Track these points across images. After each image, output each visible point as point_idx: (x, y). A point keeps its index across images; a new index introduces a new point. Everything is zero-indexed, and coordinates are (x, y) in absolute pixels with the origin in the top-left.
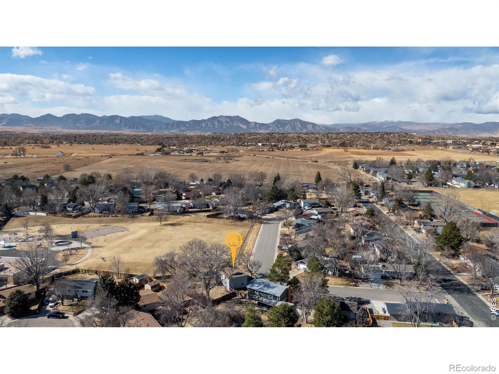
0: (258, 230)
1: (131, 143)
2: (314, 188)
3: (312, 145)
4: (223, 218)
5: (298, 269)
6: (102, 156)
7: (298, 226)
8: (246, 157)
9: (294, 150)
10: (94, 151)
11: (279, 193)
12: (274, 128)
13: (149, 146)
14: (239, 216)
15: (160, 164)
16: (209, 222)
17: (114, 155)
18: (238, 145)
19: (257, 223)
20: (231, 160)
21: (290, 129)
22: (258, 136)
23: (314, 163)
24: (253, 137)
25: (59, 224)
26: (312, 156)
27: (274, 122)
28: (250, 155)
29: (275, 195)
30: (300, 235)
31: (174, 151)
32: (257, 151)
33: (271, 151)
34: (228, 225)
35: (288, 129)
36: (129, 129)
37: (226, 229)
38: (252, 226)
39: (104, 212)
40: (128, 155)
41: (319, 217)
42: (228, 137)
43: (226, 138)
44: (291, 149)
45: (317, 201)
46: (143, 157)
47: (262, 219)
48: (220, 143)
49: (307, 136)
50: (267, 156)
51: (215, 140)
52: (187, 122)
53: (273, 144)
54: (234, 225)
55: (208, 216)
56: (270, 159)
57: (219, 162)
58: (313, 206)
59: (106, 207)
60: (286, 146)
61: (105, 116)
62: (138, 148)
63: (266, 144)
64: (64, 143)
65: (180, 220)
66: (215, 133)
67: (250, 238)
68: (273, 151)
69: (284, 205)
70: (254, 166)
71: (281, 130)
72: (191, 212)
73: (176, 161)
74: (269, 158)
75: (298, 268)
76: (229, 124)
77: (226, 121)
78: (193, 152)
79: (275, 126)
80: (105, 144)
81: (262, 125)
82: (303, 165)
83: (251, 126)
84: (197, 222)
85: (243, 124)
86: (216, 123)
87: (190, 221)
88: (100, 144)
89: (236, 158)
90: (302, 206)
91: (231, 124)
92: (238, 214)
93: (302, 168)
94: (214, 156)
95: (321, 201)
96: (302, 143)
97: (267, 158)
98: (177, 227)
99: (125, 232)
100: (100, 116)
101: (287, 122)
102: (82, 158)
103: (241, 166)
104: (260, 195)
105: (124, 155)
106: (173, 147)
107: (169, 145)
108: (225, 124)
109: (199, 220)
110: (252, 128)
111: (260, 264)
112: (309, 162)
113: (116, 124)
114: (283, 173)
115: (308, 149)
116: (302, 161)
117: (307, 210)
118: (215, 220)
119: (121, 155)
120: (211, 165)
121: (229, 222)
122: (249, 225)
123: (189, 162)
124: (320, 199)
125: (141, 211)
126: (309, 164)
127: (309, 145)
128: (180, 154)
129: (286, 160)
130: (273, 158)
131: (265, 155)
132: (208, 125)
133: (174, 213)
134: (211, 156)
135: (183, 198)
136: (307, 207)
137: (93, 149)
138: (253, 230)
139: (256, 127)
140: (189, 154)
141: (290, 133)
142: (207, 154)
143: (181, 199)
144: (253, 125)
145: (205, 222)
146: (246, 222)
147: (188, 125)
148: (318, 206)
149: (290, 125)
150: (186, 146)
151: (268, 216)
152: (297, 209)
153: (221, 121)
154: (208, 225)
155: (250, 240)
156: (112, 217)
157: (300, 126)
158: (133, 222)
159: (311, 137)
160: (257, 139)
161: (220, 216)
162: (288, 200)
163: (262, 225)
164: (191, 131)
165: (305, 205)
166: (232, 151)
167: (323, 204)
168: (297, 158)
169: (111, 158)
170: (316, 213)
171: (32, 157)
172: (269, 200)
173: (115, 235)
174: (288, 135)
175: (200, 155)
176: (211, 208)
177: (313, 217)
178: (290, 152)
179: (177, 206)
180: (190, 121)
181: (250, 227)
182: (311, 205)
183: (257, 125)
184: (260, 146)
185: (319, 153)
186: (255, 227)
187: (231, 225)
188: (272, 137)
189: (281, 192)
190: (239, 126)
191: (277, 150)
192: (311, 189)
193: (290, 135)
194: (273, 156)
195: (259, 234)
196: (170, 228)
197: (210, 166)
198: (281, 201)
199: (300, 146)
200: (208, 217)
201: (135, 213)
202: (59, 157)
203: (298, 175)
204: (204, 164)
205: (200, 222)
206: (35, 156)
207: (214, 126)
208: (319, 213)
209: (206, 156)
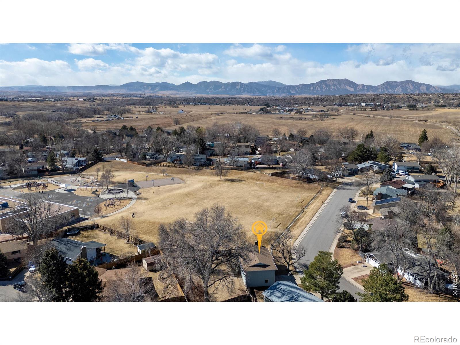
0: (326, 197)
1: (242, 104)
2: (417, 150)
3: (423, 105)
4: (289, 178)
5: (364, 266)
6: (212, 114)
7: (381, 197)
8: (345, 115)
9: (402, 110)
10: (210, 110)
11: (366, 152)
12: (382, 90)
13: (257, 106)
14: (309, 177)
15: (256, 121)
16: (272, 182)
17: (222, 113)
18: (341, 105)
19: (329, 188)
20: (328, 118)
21: (401, 91)
22: (364, 97)
23: (422, 123)
24: (358, 98)
25: (131, 171)
26: (421, 115)
27: (383, 84)
28: (349, 114)
29: (361, 154)
30: (381, 210)
31: (276, 110)
32: (358, 110)
33: (374, 110)
34: (292, 187)
35: (398, 90)
36: (247, 93)
37: (287, 192)
38: (320, 191)
39: (175, 162)
40: (234, 113)
41: (417, 186)
42: (332, 98)
43: (329, 99)
44: (398, 109)
45: (417, 165)
46: (246, 115)
47: (337, 183)
48: (323, 103)
49: (418, 96)
50: (367, 115)
51: (320, 100)
52: (296, 86)
53: (377, 104)
54: (300, 187)
55: (273, 174)
56: (370, 118)
57: (314, 120)
58: (410, 170)
59: (178, 158)
60: (392, 106)
61: (229, 82)
62: (245, 108)
63: (370, 104)
64: (190, 104)
65: (242, 175)
66: (321, 95)
67: (313, 206)
68: (376, 110)
69: (371, 167)
70: (350, 124)
71: (391, 91)
72: (257, 169)
73: (273, 118)
74: (369, 116)
75: (366, 264)
76: (336, 86)
77: (334, 84)
78: (293, 111)
79: (384, 88)
80: (221, 105)
81: (371, 87)
82: (408, 124)
83: (358, 89)
84: (259, 180)
85: (350, 87)
86: (324, 86)
87: (252, 178)
88: (217, 105)
89: (332, 117)
90: (396, 169)
91: (338, 87)
92: (308, 174)
93: (405, 128)
94: (311, 115)
95: (423, 164)
96: (411, 103)
97: (368, 116)
98: (235, 184)
99: (181, 184)
100: (225, 83)
101: (398, 84)
102: (196, 115)
103: (335, 124)
104: (343, 154)
105: (230, 113)
106: (276, 107)
107: (273, 106)
108: (332, 87)
109: (262, 178)
110: (359, 91)
111: (303, 252)
112: (416, 122)
113: (237, 89)
114: (381, 132)
115: (417, 109)
116: (408, 121)
117: (401, 175)
118: (280, 180)
119: (228, 113)
120: (305, 122)
121: (295, 183)
122: (318, 189)
123: (284, 119)
124: (421, 163)
125: (208, 163)
126: (417, 123)
127: (419, 105)
128: (280, 113)
129: (388, 119)
130: (374, 117)
131: (366, 114)
132: (316, 88)
133: (240, 168)
134: (309, 115)
135: (258, 153)
136: (402, 171)
137: (209, 108)
138: (321, 196)
139: (363, 89)
140: (289, 113)
141: (399, 94)
142: (306, 113)
143: (255, 154)
144: (361, 87)
145: (268, 181)
146: (315, 185)
147: (297, 89)
148: (418, 170)
149: (401, 87)
150: (289, 107)
151: (347, 180)
152: (386, 173)
153: (329, 84)
154: (269, 184)
155: (311, 208)
156: (179, 167)
157: (412, 87)
158: (196, 174)
159: (423, 98)
160: (361, 100)
161: (285, 175)
162: (377, 162)
163: (335, 190)
164: (300, 94)
165: (399, 168)
166: (332, 110)
167: (425, 168)
168: (403, 118)
169: (219, 115)
170: (413, 180)
171: (160, 114)
172: (352, 160)
173: (169, 187)
174: (397, 96)
175: (298, 114)
176: (281, 165)
177: (407, 185)
178: (395, 112)
179: (244, 161)
180: (300, 85)
181: (318, 191)
182: (407, 169)
183: (365, 88)
184: (363, 106)
185: (430, 113)
186: (324, 192)
187: (296, 187)
188: (378, 97)
189: (369, 151)
190: (346, 89)
191: (380, 110)
192: (412, 150)
193: (399, 96)
194: (374, 115)
195: (326, 202)
196: (227, 184)
197: (303, 123)
198: (367, 162)
199: (408, 106)
200: (273, 176)
201: (202, 165)
202: (179, 114)
203: (399, 134)
204: (298, 122)
205: (262, 180)
206: (162, 113)
207: (322, 89)
208: (417, 181)
209: (303, 115)
